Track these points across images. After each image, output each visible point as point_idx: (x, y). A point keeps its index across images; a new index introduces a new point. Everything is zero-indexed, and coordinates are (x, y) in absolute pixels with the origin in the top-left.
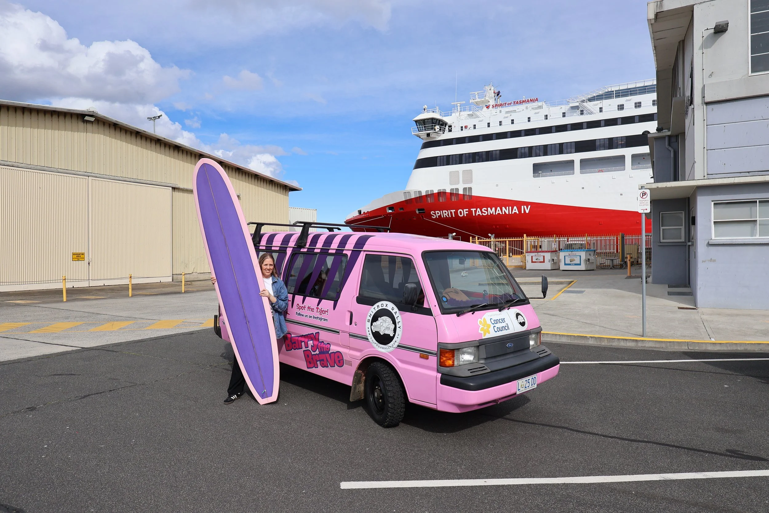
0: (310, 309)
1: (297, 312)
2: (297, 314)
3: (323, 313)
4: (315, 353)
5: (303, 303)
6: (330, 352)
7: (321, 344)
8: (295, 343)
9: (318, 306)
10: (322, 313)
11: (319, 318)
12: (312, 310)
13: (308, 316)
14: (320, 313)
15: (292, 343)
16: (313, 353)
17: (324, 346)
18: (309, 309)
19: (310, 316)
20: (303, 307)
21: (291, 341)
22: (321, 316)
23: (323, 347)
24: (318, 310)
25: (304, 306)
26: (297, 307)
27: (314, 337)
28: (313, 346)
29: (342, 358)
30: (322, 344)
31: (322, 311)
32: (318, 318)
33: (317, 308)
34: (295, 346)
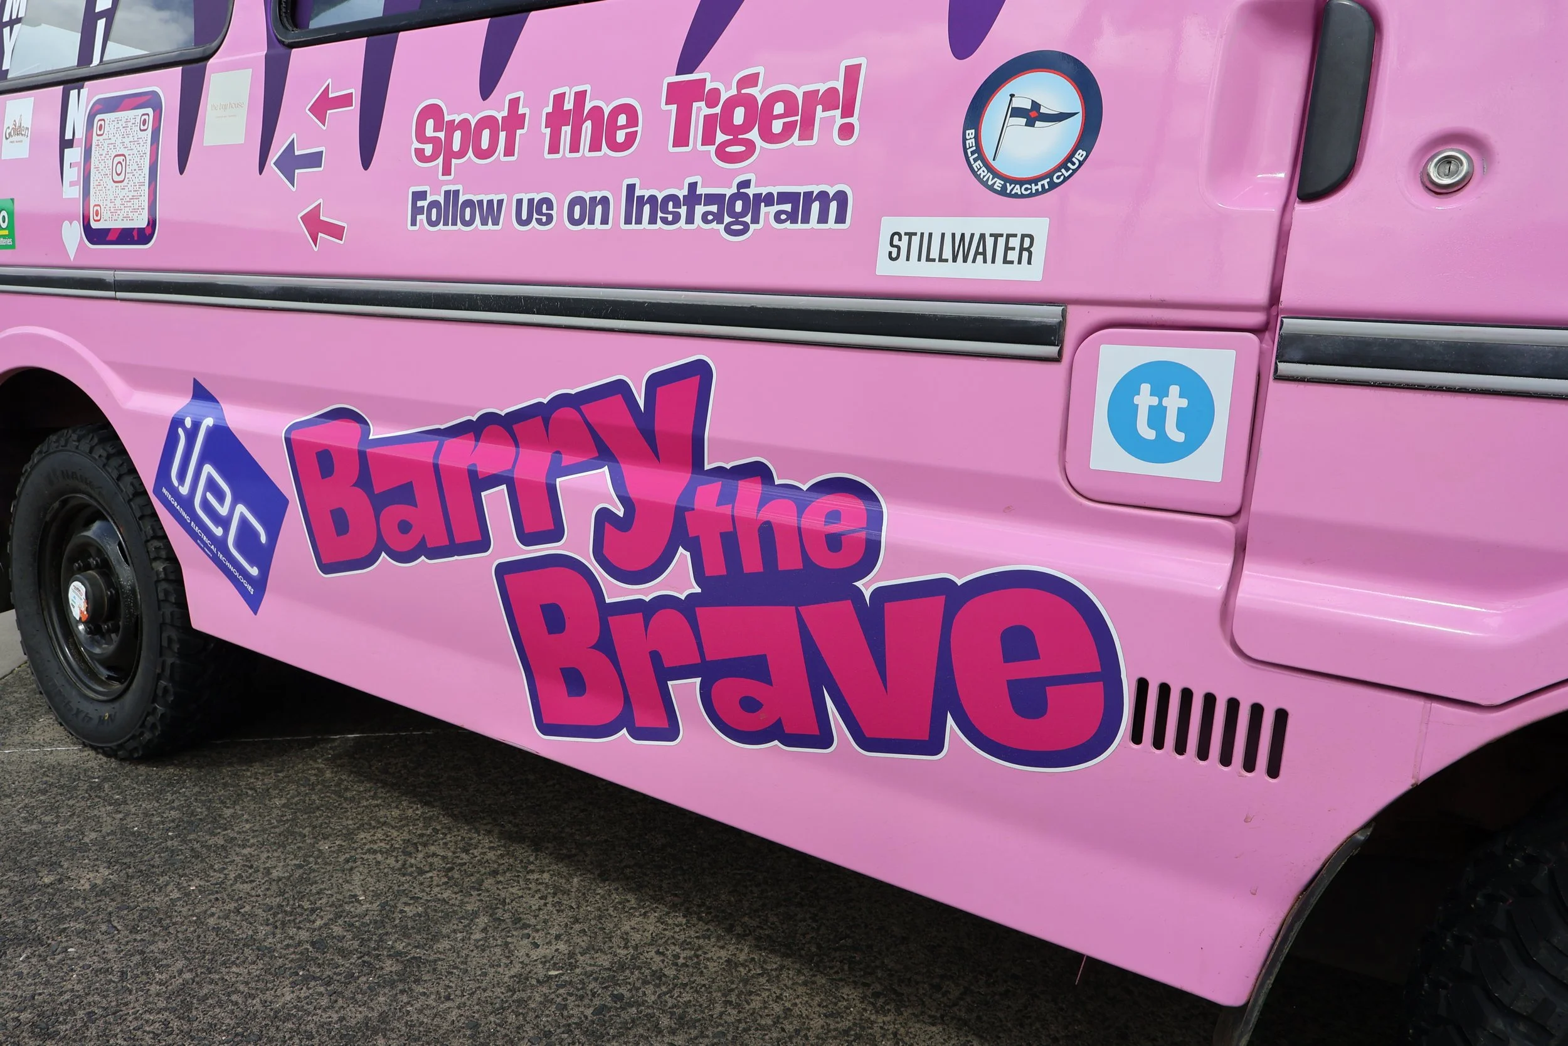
0: (588, 126)
1: (420, 196)
2: (416, 211)
3: (777, 126)
4: (646, 592)
5: (488, 84)
6: (867, 586)
7: (727, 497)
8: (404, 494)
9: (690, 59)
10: (754, 135)
11: (711, 199)
12: (613, 127)
13: (560, 212)
14: (721, 137)
15: (380, 502)
16: (616, 591)
17: (781, 514)
18: (566, 130)
19: (578, 200)
20: (488, 122)
21: (364, 480)
22: (742, 171)
23: (767, 531)
24: (700, 110)
25: (500, 115)
26: (421, 137)
27: (629, 421)
28: (624, 524)
29: (1095, 665)
30: (750, 489)
31: (760, 115)
32: (693, 198)
33: (682, 96)
34: (404, 527)
